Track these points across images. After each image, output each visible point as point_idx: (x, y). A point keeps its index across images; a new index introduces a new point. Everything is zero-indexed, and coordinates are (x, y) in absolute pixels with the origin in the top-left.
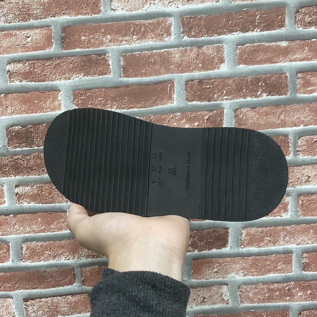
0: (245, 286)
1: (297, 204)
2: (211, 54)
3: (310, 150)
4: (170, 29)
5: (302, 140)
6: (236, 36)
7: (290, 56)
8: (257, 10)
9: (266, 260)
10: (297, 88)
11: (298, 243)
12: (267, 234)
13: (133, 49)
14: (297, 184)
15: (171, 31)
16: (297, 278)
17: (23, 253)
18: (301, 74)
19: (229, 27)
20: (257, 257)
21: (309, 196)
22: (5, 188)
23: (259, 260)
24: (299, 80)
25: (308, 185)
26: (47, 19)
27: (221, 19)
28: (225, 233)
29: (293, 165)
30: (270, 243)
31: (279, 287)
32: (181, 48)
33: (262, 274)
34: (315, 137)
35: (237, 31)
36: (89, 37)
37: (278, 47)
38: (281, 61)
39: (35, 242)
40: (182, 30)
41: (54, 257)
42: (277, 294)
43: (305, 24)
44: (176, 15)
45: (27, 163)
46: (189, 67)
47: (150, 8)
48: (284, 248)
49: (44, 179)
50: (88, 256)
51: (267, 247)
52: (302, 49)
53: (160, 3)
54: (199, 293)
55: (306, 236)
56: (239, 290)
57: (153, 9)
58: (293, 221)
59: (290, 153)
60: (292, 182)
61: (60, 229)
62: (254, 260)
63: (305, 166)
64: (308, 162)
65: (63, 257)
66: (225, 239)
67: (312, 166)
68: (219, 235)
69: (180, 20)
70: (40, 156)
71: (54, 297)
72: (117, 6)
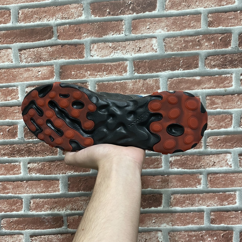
0: (173, 232)
1: (207, 180)
2: (152, 84)
3: (215, 145)
4: (126, 68)
5: (210, 139)
6: (167, 73)
7: (202, 86)
8: (181, 57)
9: (187, 216)
10: (206, 106)
11: (208, 205)
12: (187, 199)
13: (103, 80)
14: (207, 167)
15: (127, 69)
16: (207, 228)
17: (31, 206)
18: (209, 97)
19: (163, 67)
20: (181, 214)
21: (214, 175)
22: (21, 164)
23: (182, 216)
24: (208, 100)
25: (214, 168)
26: (51, 61)
27: (158, 62)
28: (160, 197)
29: (204, 154)
30: (189, 204)
31: (196, 234)
32: (133, 80)
33: (184, 225)
34: (218, 137)
35: (168, 70)
36: (76, 72)
37: (194, 80)
38: (196, 89)
39: (38, 199)
40: (134, 69)
41: (51, 209)
42: (194, 238)
43: (211, 66)
44: (130, 60)
45: (36, 149)
46: (138, 92)
47: (114, 55)
48: (199, 208)
49: (46, 159)
50: (72, 209)
51: (187, 207)
52: (209, 82)
53: (121, 52)
54: (143, 236)
55: (213, 201)
56: (169, 235)
57: (116, 56)
58: (204, 190)
59: (202, 146)
60: (204, 165)
61: (55, 191)
62: (179, 216)
63: (212, 155)
64: (214, 153)
65: (56, 209)
66: (160, 201)
67: (217, 155)
68: (156, 198)
69: (133, 63)
70: (44, 145)
71: (49, 235)
72: (94, 54)
